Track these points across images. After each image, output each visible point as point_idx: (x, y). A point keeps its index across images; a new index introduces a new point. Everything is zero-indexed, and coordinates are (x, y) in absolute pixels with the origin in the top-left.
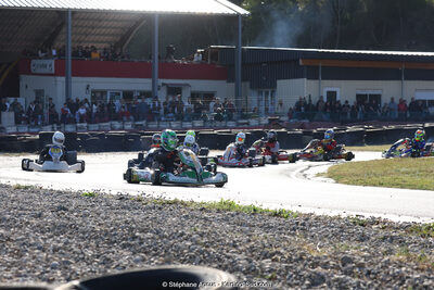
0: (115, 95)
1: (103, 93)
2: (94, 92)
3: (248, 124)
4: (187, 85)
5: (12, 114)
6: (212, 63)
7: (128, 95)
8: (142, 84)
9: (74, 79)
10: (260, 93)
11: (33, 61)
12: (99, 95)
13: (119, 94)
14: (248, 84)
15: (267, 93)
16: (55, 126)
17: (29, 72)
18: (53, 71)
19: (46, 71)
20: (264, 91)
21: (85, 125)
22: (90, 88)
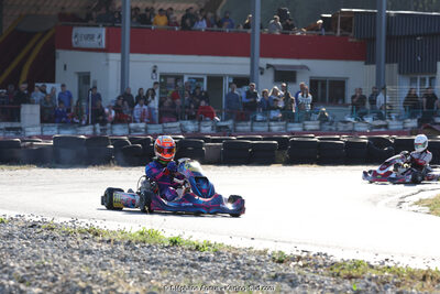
0: (196, 81)
1: (179, 78)
2: (164, 76)
3: (386, 126)
4: (307, 68)
5: (36, 109)
6: (342, 36)
7: (215, 81)
8: (236, 66)
9: (133, 57)
10: (413, 81)
11: (76, 30)
12: (171, 81)
13: (202, 80)
14: (395, 66)
15: (423, 80)
16: (98, 125)
17: (69, 46)
18: (103, 45)
19: (94, 44)
20: (419, 77)
21: (142, 125)
22: (158, 72)
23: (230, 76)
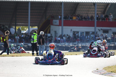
0: (82, 33)
4: (111, 29)
7: (87, 33)
13: (84, 33)
18: (58, 24)
22: (72, 31)
23: (91, 32)
